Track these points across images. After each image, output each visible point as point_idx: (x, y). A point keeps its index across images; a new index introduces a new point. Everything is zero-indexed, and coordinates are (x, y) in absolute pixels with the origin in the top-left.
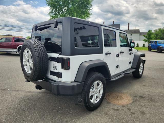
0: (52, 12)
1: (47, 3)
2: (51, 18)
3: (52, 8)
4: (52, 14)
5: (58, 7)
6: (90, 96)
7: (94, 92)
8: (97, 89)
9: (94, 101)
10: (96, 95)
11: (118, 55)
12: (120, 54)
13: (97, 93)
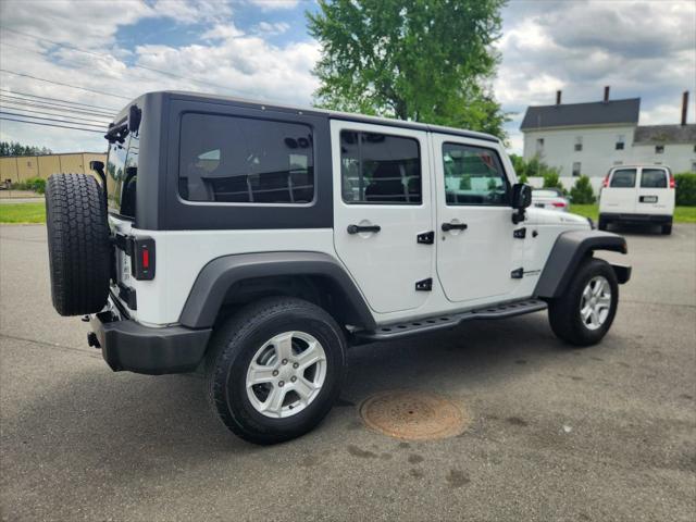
0: (327, 63)
1: (314, 29)
2: (325, 84)
3: (328, 46)
4: (327, 71)
5: (355, 38)
6: (249, 384)
7: (275, 373)
8: (296, 365)
9: (271, 408)
10: (289, 386)
11: (427, 239)
12: (439, 234)
13: (293, 379)
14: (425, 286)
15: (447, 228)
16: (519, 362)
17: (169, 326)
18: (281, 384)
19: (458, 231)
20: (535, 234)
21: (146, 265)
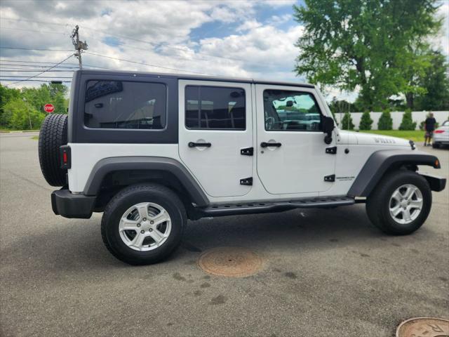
0: (306, 38)
2: (304, 52)
4: (307, 43)
6: (121, 229)
7: (139, 225)
8: (152, 222)
9: (136, 245)
10: (147, 233)
11: (248, 152)
12: (258, 148)
13: (151, 230)
14: (248, 182)
15: (264, 145)
16: (332, 241)
17: (80, 193)
18: (143, 232)
19: (275, 147)
20: (347, 151)
21: (65, 161)
